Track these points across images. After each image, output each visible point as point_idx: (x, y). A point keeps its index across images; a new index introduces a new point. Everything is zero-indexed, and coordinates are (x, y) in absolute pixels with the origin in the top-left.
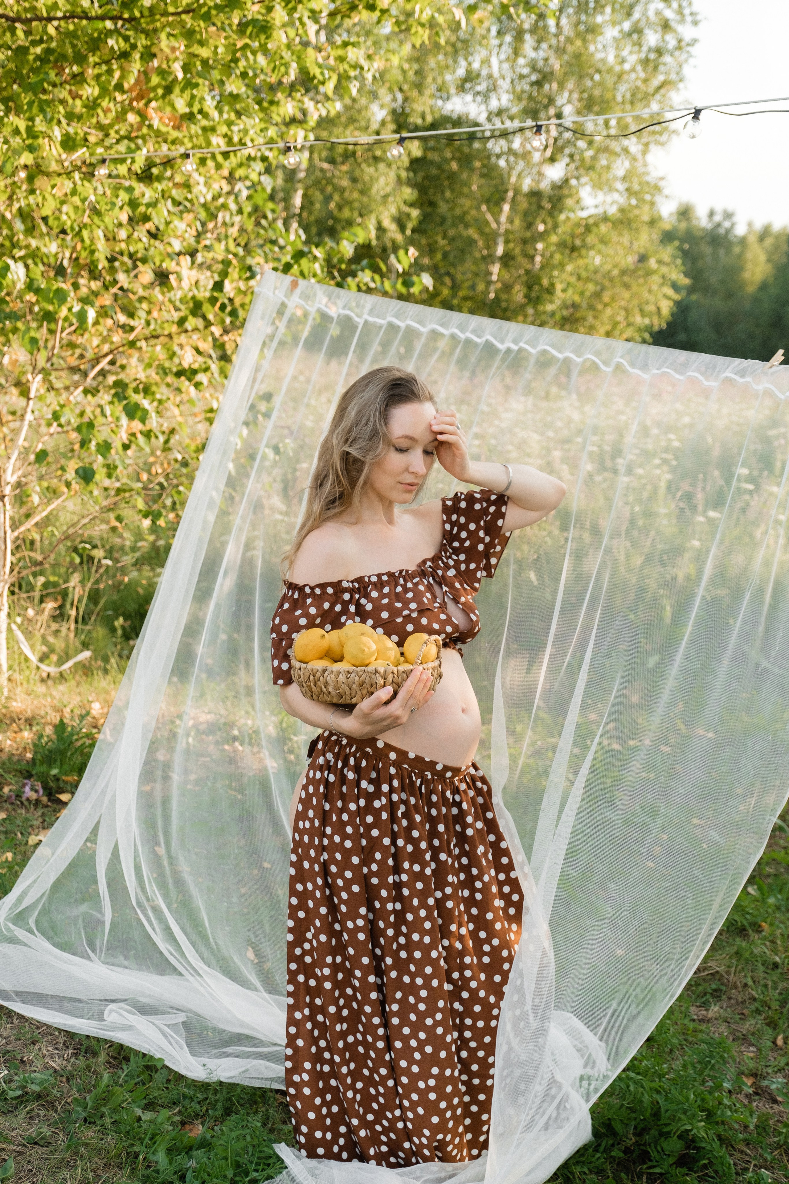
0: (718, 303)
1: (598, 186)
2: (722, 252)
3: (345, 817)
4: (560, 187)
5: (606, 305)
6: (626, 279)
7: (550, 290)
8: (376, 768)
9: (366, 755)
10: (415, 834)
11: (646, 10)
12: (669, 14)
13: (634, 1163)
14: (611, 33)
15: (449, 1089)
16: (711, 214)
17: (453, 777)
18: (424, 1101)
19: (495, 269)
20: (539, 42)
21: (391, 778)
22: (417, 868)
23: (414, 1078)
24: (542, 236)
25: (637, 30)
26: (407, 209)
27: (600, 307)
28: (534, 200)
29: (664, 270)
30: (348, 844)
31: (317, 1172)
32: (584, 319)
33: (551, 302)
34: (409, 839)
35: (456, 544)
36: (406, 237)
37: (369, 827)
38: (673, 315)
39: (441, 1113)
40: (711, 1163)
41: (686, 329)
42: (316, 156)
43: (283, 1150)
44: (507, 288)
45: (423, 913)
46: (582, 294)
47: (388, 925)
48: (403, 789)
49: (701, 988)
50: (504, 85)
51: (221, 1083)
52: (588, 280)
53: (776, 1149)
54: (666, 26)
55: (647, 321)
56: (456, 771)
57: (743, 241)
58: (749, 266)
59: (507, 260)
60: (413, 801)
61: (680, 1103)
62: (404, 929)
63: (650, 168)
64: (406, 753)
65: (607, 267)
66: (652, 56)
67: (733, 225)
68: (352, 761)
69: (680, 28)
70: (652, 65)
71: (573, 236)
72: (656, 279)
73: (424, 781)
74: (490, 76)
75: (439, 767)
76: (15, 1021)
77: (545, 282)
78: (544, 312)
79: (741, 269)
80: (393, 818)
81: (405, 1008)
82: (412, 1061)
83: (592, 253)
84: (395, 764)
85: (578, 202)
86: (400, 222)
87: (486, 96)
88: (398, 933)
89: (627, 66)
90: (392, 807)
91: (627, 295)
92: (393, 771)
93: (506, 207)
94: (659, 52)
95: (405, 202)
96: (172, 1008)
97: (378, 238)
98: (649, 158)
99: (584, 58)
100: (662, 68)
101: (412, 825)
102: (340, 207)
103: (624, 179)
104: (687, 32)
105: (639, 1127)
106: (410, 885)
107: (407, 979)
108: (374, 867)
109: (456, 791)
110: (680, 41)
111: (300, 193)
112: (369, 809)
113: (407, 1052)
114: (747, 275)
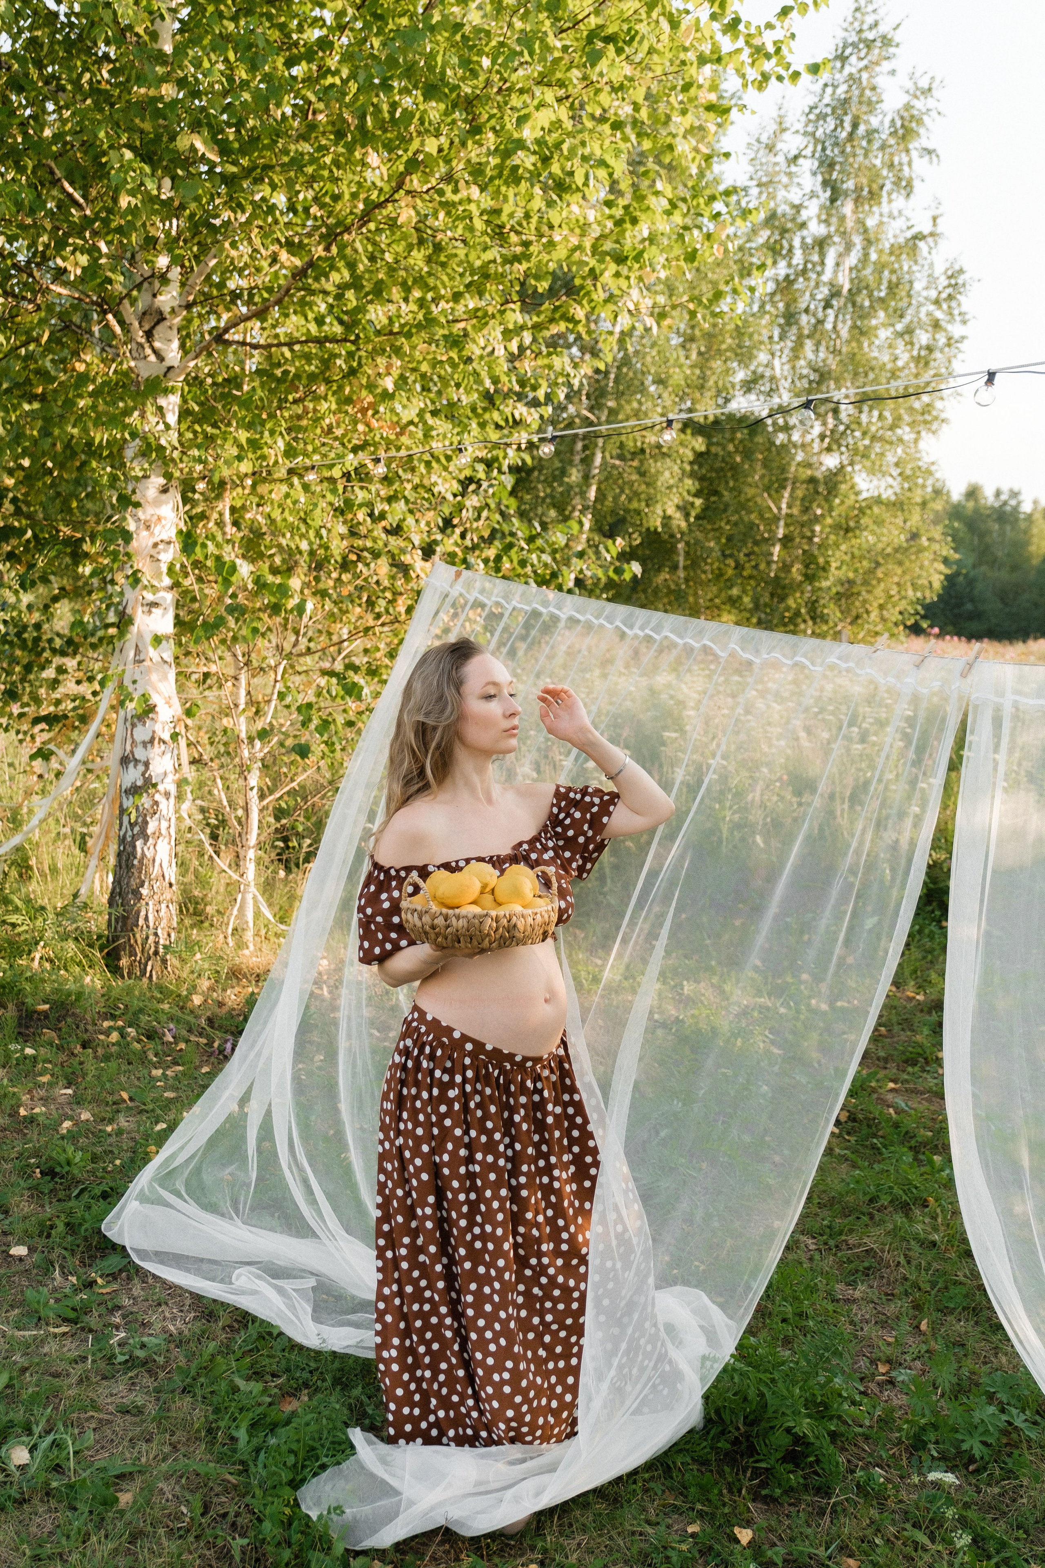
0: (1003, 575)
1: (872, 472)
2: (1008, 528)
3: (418, 1104)
4: (835, 474)
5: (879, 581)
6: (898, 556)
7: (825, 569)
8: (450, 1058)
9: (442, 1045)
10: (489, 1125)
11: (918, 312)
12: (939, 314)
13: (742, 1456)
14: (884, 334)
15: (524, 1383)
16: (998, 494)
17: (534, 1065)
18: (498, 1394)
19: (777, 549)
20: (818, 344)
21: (465, 1068)
22: (490, 1159)
23: (489, 1371)
24: (817, 519)
25: (909, 331)
26: (691, 499)
27: (874, 582)
28: (811, 486)
29: (936, 547)
30: (420, 1131)
31: (389, 1459)
32: (859, 594)
33: (827, 578)
34: (483, 1130)
35: (559, 829)
36: (689, 525)
37: (442, 1117)
38: (944, 588)
39: (517, 1408)
40: (818, 1461)
41: (972, 600)
42: (607, 455)
43: (357, 1435)
44: (786, 568)
45: (496, 1205)
46: (856, 571)
47: (461, 1216)
48: (477, 1078)
49: (852, 1266)
50: (785, 384)
51: (334, 1352)
52: (862, 558)
53: (895, 1445)
54: (936, 325)
55: (919, 595)
56: (537, 1060)
57: (1029, 517)
58: (1035, 540)
59: (787, 541)
60: (488, 1091)
61: (785, 1398)
62: (479, 1219)
63: (924, 454)
64: (483, 1045)
65: (880, 546)
66: (923, 353)
67: (1019, 503)
68: (427, 1050)
69: (949, 327)
70: (923, 362)
71: (847, 519)
72: (927, 556)
73: (503, 1071)
74: (772, 379)
75: (518, 1058)
76: (150, 1281)
77: (821, 560)
78: (820, 589)
79: (1028, 543)
80: (465, 1108)
81: (480, 1299)
82: (487, 1354)
83: (865, 533)
84: (470, 1054)
85: (852, 487)
86: (685, 509)
87: (769, 394)
88: (472, 1224)
89: (900, 363)
90: (465, 1097)
91: (899, 571)
92: (467, 1061)
93: (786, 494)
94: (930, 349)
95: (689, 492)
96: (304, 1271)
97: (664, 525)
98: (922, 445)
99: (858, 357)
100: (932, 363)
101: (487, 1116)
102: (630, 500)
103: (897, 465)
104: (956, 330)
105: (752, 1417)
106: (483, 1176)
107: (482, 1270)
108: (446, 1157)
109: (537, 1078)
110: (950, 339)
111: (594, 488)
112: (443, 1098)
113: (482, 1344)
114: (1033, 548)
